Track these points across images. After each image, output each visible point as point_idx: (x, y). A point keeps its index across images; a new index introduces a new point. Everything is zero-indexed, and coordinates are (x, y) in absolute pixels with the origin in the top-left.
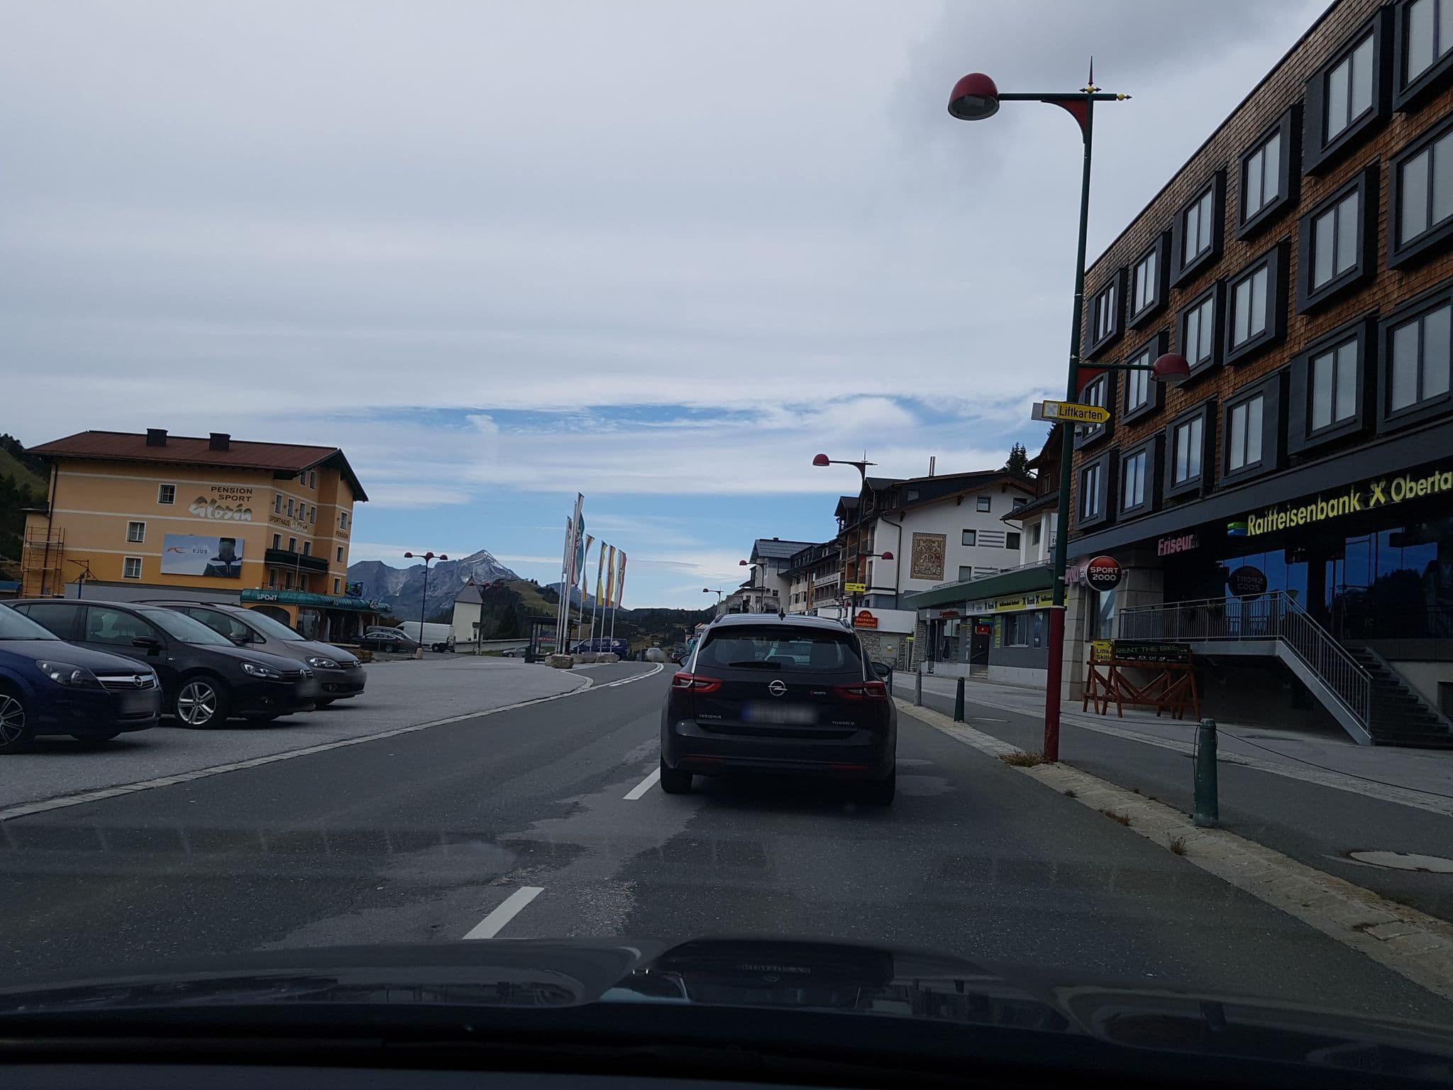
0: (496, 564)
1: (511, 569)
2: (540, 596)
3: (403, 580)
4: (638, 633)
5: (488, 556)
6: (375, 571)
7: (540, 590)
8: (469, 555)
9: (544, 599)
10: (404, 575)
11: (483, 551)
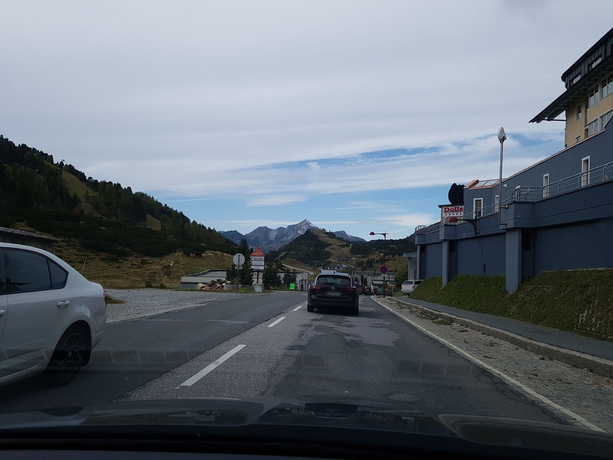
0: (311, 225)
1: (318, 227)
2: (327, 236)
3: (275, 233)
4: (372, 250)
5: (308, 222)
6: (264, 231)
7: (327, 233)
8: (300, 222)
9: (328, 237)
10: (275, 231)
11: (306, 220)
